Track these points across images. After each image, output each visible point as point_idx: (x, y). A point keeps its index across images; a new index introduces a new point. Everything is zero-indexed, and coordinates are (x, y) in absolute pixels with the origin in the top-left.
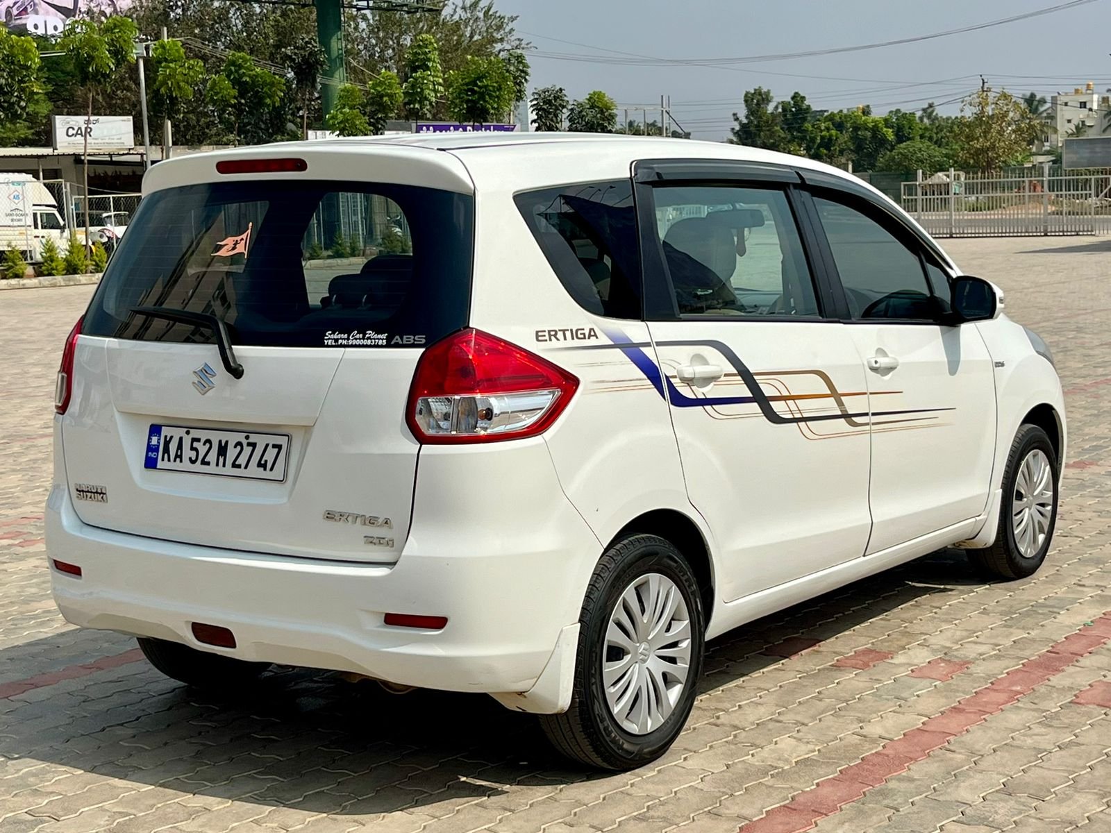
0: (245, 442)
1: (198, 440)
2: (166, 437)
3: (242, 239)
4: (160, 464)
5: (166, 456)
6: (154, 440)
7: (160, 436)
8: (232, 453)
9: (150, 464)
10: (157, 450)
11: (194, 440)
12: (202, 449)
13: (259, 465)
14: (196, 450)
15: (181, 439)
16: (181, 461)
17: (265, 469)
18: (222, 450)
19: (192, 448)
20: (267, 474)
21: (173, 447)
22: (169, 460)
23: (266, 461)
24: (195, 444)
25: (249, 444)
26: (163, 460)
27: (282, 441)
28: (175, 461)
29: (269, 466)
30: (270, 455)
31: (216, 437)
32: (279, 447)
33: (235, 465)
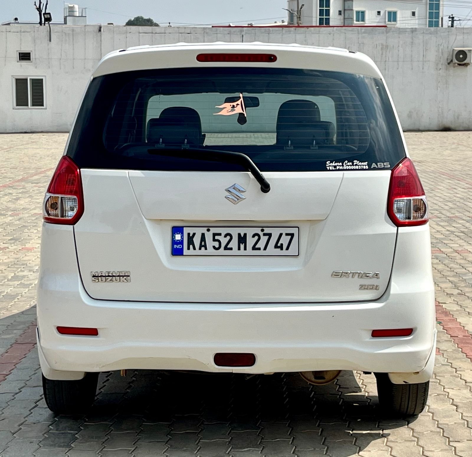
0: (261, 234)
1: (220, 234)
2: (189, 234)
3: (238, 105)
4: (186, 251)
5: (191, 246)
6: (178, 237)
7: (182, 233)
8: (251, 242)
9: (177, 252)
10: (181, 242)
11: (214, 235)
12: (224, 241)
13: (276, 247)
14: (219, 241)
15: (203, 235)
16: (206, 249)
17: (282, 249)
18: (242, 240)
19: (214, 240)
20: (284, 252)
21: (197, 241)
22: (194, 249)
23: (282, 245)
24: (217, 237)
25: (265, 235)
26: (189, 249)
27: (294, 231)
28: (200, 249)
29: (285, 247)
30: (285, 240)
31: (235, 232)
32: (292, 235)
33: (254, 248)
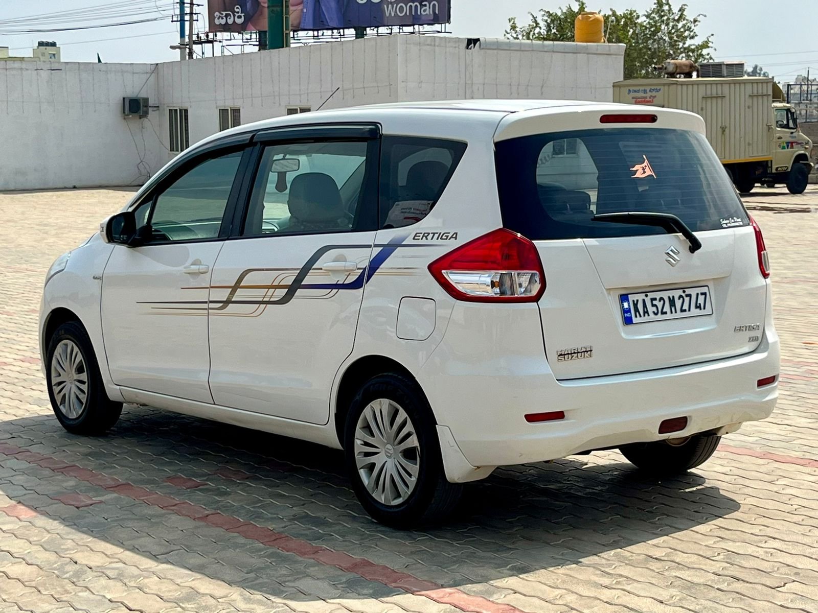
0: (684, 295)
1: (655, 299)
2: (634, 301)
4: (635, 320)
5: (637, 313)
6: (626, 305)
7: (628, 301)
8: (678, 304)
9: (628, 321)
10: (629, 311)
11: (652, 300)
12: (660, 305)
13: (697, 307)
14: (655, 306)
15: (644, 301)
16: (649, 315)
17: (701, 309)
18: (672, 302)
19: (653, 305)
20: (702, 312)
21: (640, 306)
22: (640, 316)
23: (700, 304)
24: (654, 302)
25: (686, 296)
26: (636, 317)
27: (705, 290)
28: (644, 316)
29: (702, 306)
30: (701, 300)
31: (665, 295)
32: (705, 294)
33: (682, 310)
